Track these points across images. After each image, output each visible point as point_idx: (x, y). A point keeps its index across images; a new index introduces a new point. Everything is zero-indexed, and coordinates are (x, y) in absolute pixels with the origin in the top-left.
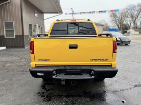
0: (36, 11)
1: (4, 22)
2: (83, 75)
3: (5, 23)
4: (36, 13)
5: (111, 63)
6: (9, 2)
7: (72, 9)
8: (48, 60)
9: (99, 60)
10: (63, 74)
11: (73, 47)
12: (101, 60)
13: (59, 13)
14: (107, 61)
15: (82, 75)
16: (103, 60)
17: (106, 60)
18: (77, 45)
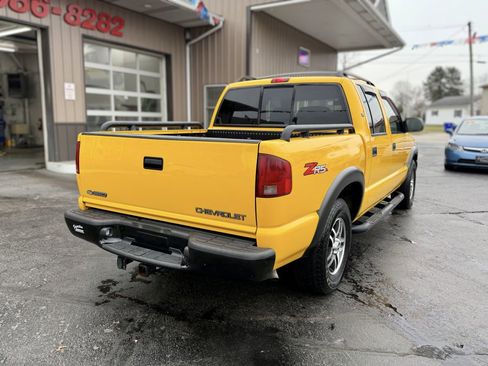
0: (302, 48)
1: (205, 87)
2: (173, 254)
3: (208, 88)
4: (304, 53)
5: (253, 230)
6: (219, 30)
7: (469, 24)
8: (105, 195)
9: (217, 213)
10: (129, 240)
11: (154, 164)
12: (222, 214)
13: (391, 47)
14: (241, 221)
15: (170, 253)
16: (229, 215)
17: (237, 217)
18: (161, 159)
